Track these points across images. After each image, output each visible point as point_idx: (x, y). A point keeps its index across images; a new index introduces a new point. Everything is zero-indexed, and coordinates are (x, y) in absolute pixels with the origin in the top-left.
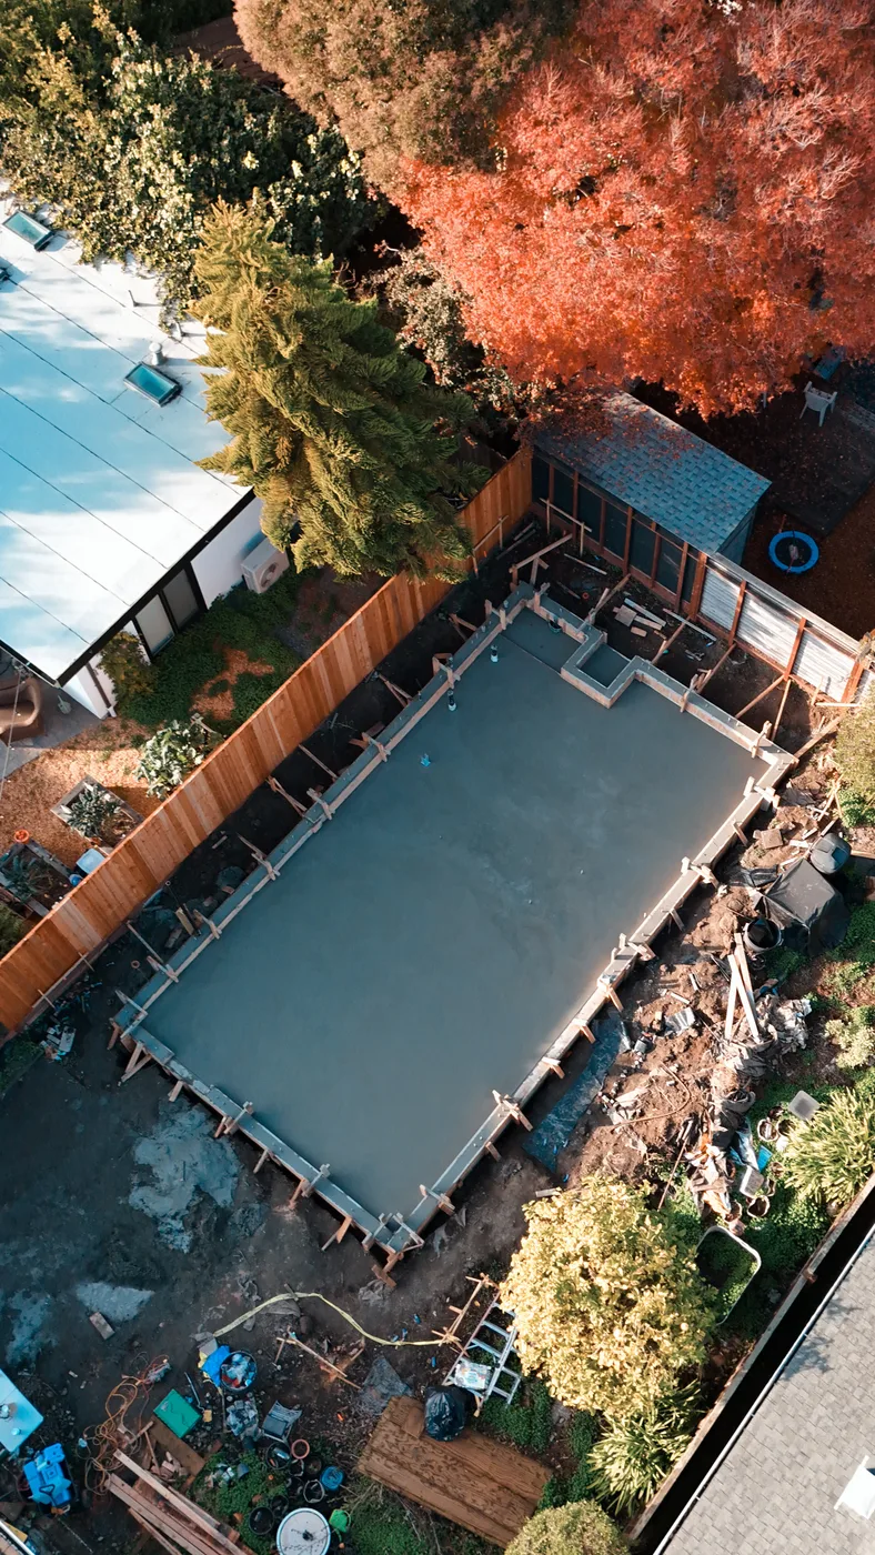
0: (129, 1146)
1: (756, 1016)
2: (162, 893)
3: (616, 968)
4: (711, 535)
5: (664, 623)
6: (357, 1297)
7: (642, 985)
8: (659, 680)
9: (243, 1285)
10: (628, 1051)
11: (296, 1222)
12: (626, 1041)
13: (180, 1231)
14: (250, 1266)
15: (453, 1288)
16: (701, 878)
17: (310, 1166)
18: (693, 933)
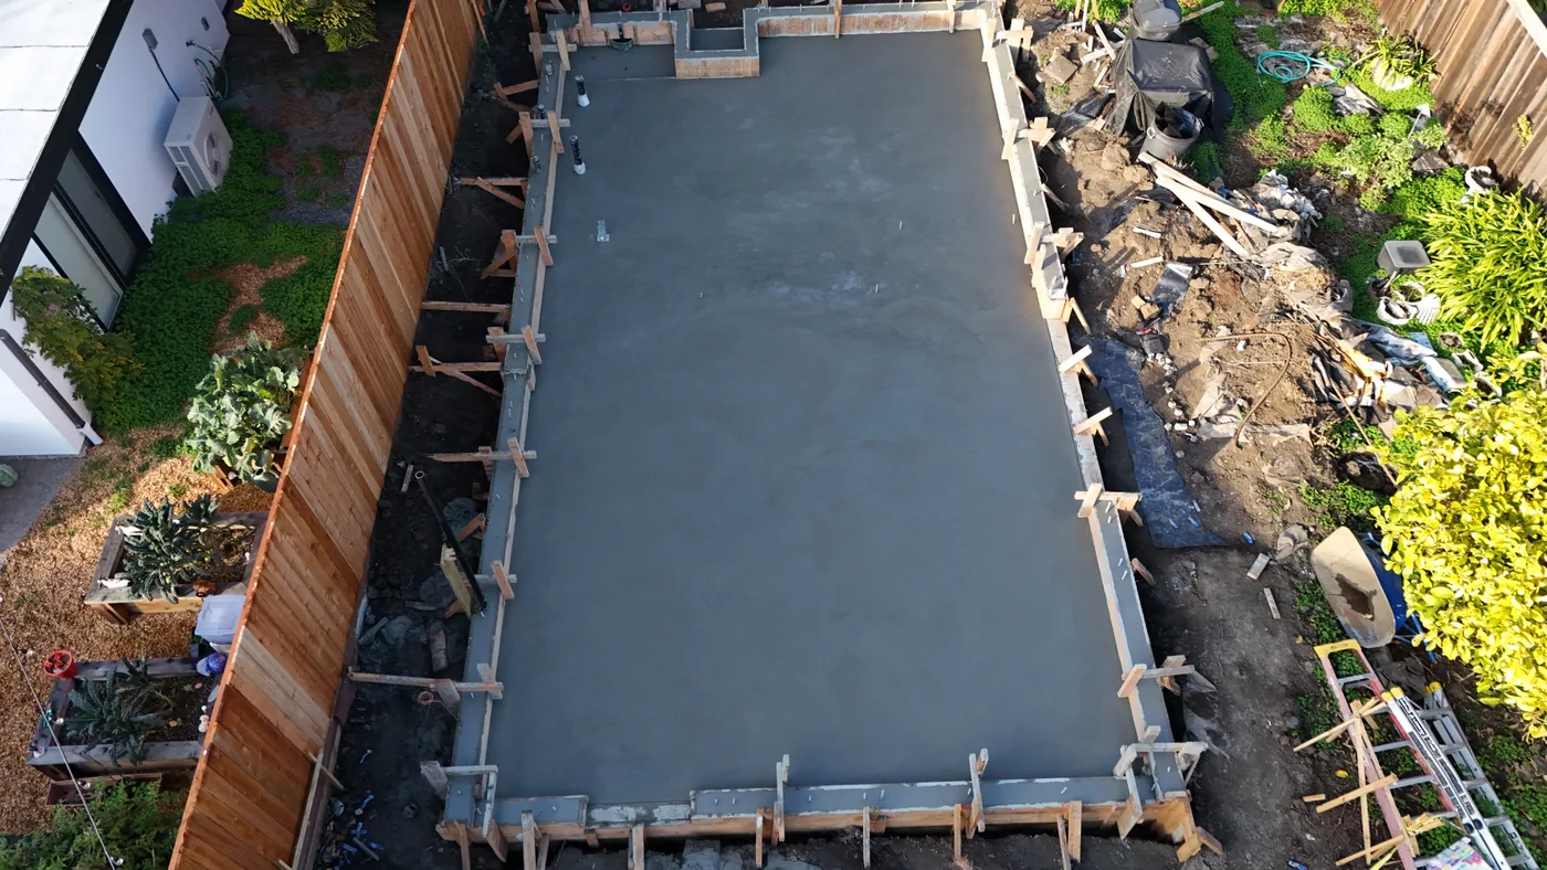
1: (1252, 212)
2: (370, 602)
3: (1053, 275)
10: (1144, 363)
12: (1133, 355)
15: (1293, 780)
16: (1035, 144)
17: (944, 784)
18: (1084, 199)
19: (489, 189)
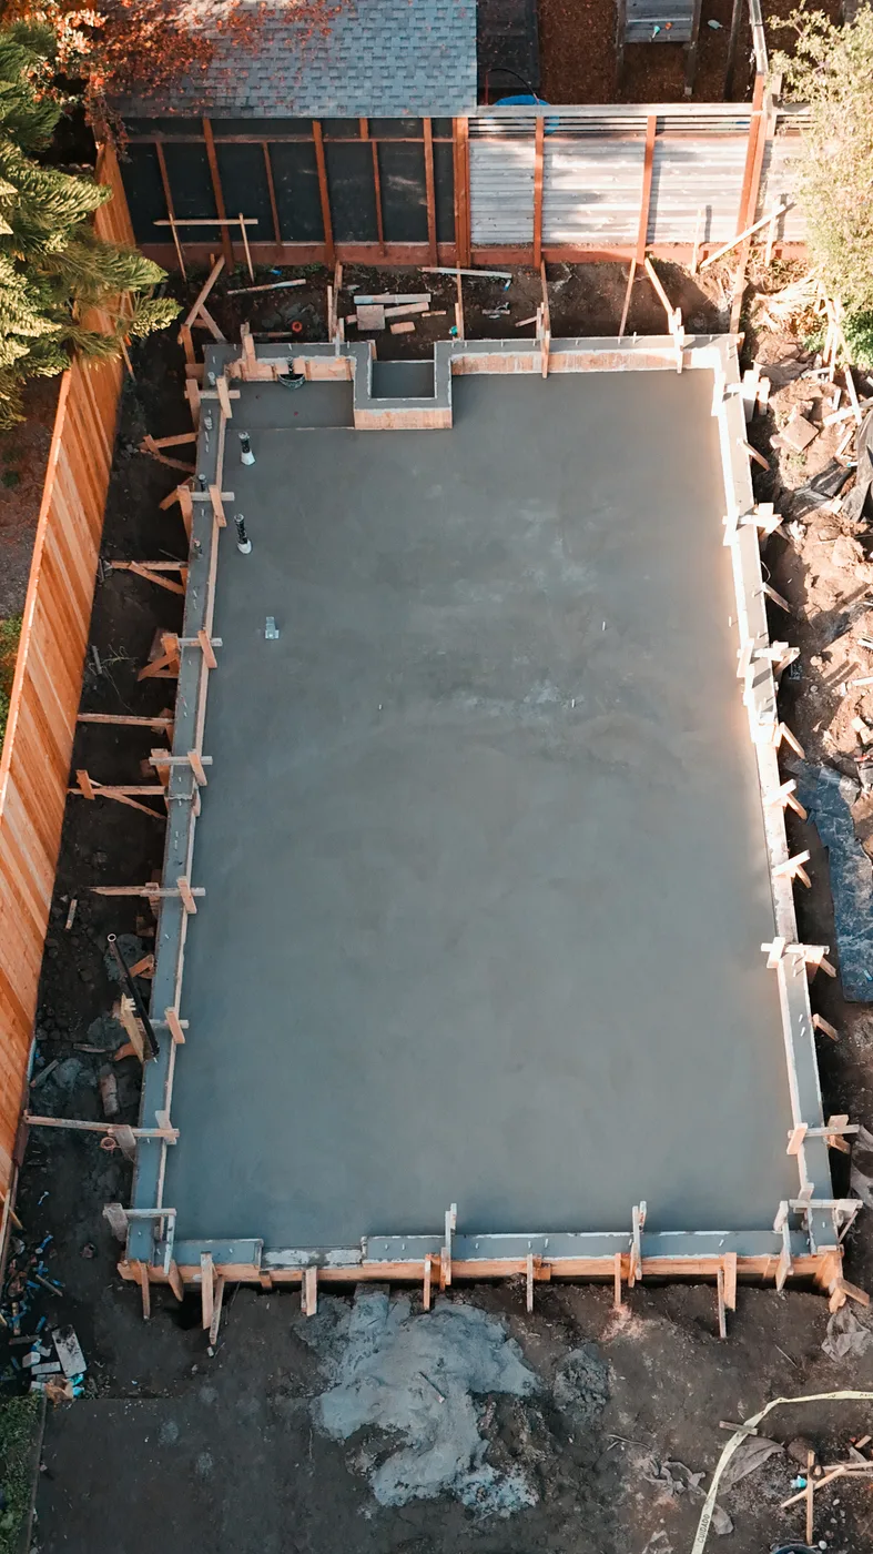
0: (306, 1426)
2: (39, 1044)
3: (765, 696)
4: (454, 92)
5: (427, 297)
6: (829, 1359)
7: (807, 701)
8: (490, 351)
9: (660, 1477)
10: (858, 796)
11: (653, 1329)
12: (846, 785)
13: (498, 1481)
14: (643, 1444)
16: (760, 531)
17: (607, 1234)
18: (809, 599)
19: (144, 574)
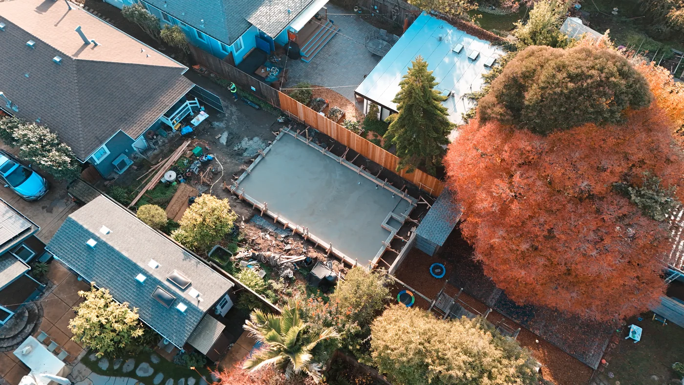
0: (257, 135)
1: (287, 262)
3: (301, 230)
8: (390, 238)
9: (225, 161)
10: (281, 236)
11: (239, 169)
13: (238, 147)
14: (229, 161)
17: (251, 169)
